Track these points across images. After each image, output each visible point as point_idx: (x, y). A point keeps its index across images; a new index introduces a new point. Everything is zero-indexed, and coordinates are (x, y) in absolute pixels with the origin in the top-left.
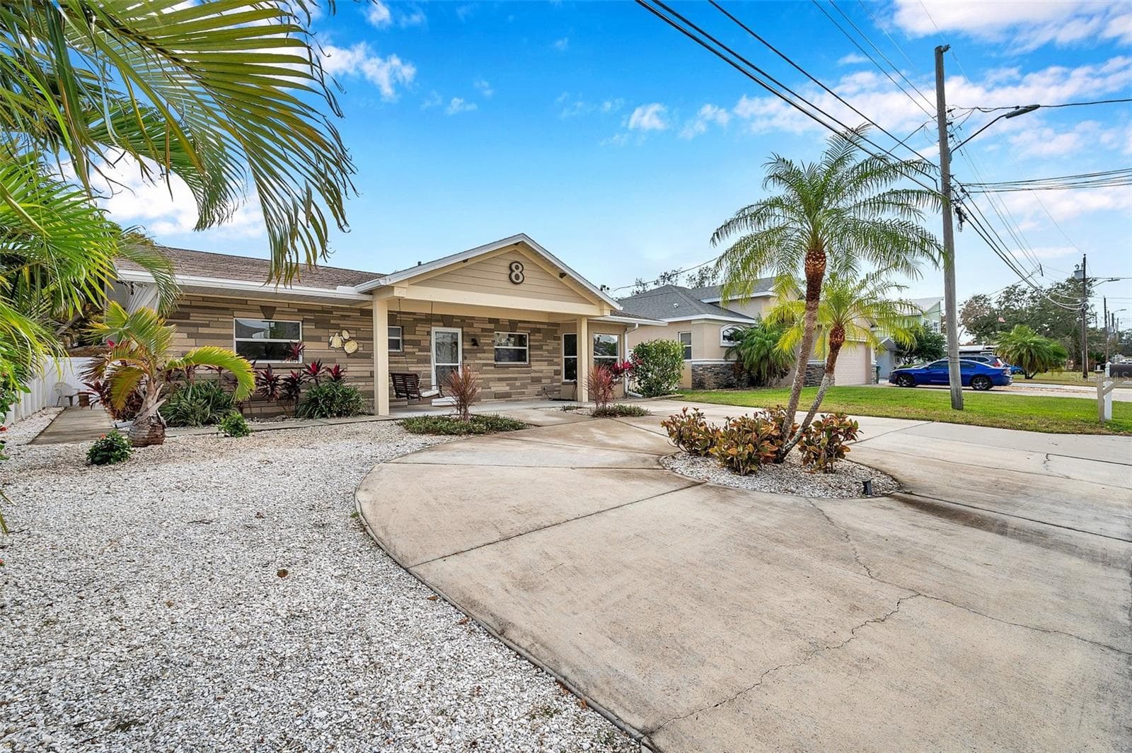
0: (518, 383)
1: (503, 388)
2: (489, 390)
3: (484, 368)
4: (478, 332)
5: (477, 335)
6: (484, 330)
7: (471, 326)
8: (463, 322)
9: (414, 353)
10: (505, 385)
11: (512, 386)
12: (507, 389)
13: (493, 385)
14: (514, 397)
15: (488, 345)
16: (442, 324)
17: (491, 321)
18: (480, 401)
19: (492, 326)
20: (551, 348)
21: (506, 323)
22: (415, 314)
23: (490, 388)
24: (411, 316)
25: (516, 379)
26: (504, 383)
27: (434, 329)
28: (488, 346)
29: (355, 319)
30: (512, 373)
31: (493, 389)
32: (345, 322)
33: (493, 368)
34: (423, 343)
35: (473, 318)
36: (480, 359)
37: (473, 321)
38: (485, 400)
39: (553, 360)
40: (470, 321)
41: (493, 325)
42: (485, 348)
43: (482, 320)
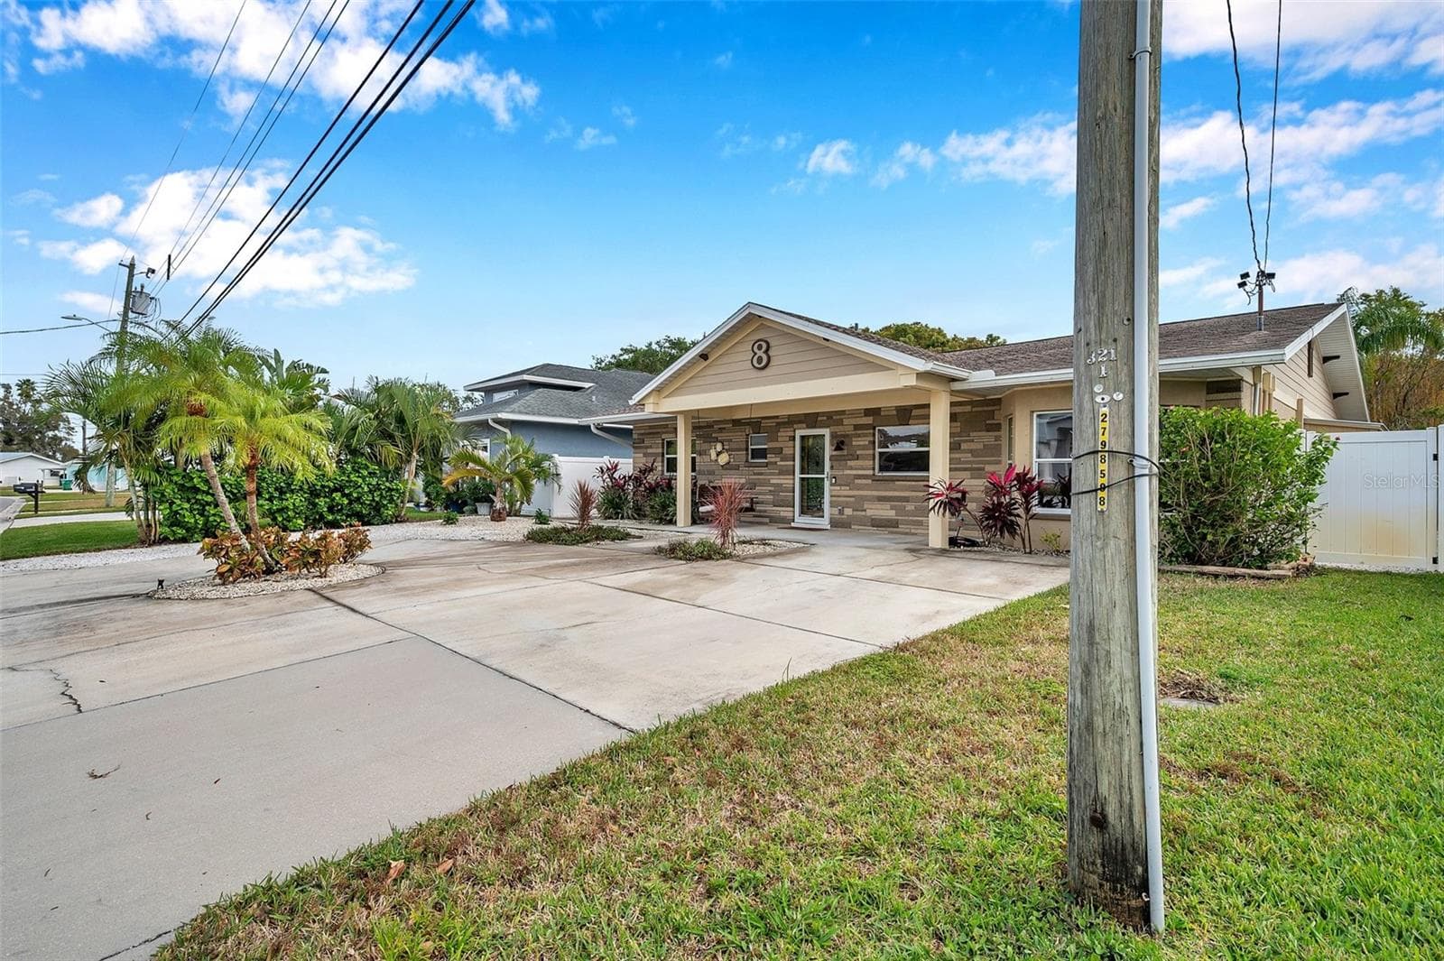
0: (910, 507)
1: (886, 512)
2: (863, 513)
3: (856, 481)
4: (849, 430)
5: (848, 435)
6: (856, 427)
7: (840, 422)
8: (831, 418)
9: (776, 462)
10: (888, 507)
11: (900, 511)
12: (891, 514)
13: (870, 507)
14: (902, 528)
15: (864, 447)
16: (804, 425)
17: (868, 412)
18: (850, 528)
19: (869, 420)
20: (980, 446)
21: (890, 413)
22: (777, 417)
23: (865, 510)
24: (773, 420)
25: (906, 499)
26: (887, 505)
27: (799, 433)
28: (863, 449)
29: (729, 430)
30: (902, 491)
31: (869, 513)
32: (723, 435)
33: (869, 482)
34: (786, 451)
35: (843, 412)
36: (851, 468)
37: (842, 417)
38: (856, 527)
39: (983, 469)
40: (838, 417)
41: (871, 418)
42: (858, 452)
43: (853, 413)
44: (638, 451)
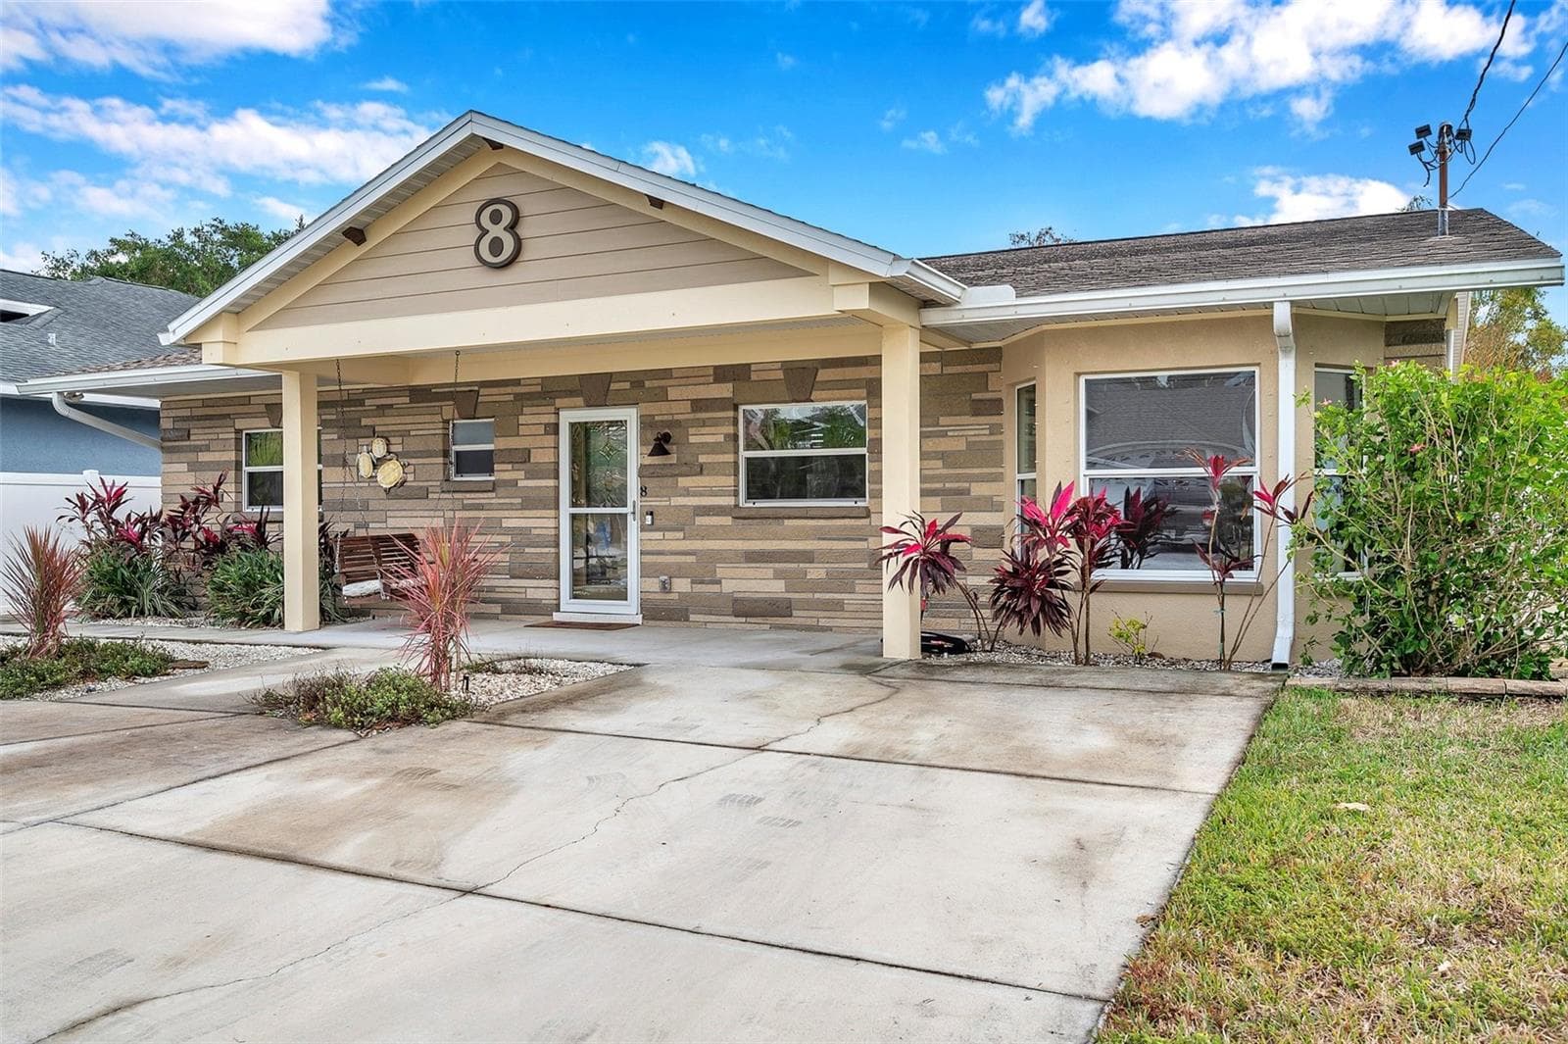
0: (816, 572)
1: (764, 584)
2: (715, 588)
3: (700, 521)
4: (681, 411)
5: (678, 423)
6: (698, 405)
7: (661, 396)
8: (640, 386)
9: (516, 481)
10: (770, 573)
11: (794, 581)
12: (776, 588)
13: (729, 573)
14: (799, 617)
15: (714, 448)
16: (580, 401)
17: (722, 374)
18: (687, 620)
19: (725, 390)
20: (962, 445)
21: (773, 376)
22: (517, 382)
23: (719, 582)
24: (509, 390)
25: (808, 557)
26: (768, 570)
27: (567, 417)
28: (713, 452)
29: (401, 412)
30: (798, 538)
31: (728, 587)
32: (388, 420)
33: (727, 521)
34: (541, 457)
35: (666, 373)
36: (687, 492)
37: (663, 383)
38: (700, 618)
39: (967, 492)
40: (656, 383)
41: (728, 385)
42: (702, 459)
43: (691, 375)
44: (175, 457)
